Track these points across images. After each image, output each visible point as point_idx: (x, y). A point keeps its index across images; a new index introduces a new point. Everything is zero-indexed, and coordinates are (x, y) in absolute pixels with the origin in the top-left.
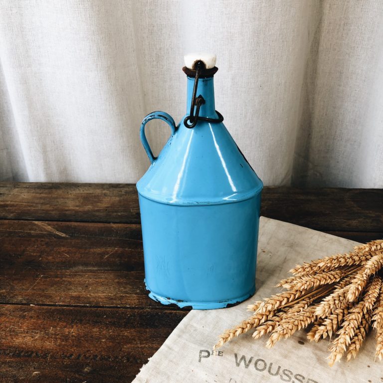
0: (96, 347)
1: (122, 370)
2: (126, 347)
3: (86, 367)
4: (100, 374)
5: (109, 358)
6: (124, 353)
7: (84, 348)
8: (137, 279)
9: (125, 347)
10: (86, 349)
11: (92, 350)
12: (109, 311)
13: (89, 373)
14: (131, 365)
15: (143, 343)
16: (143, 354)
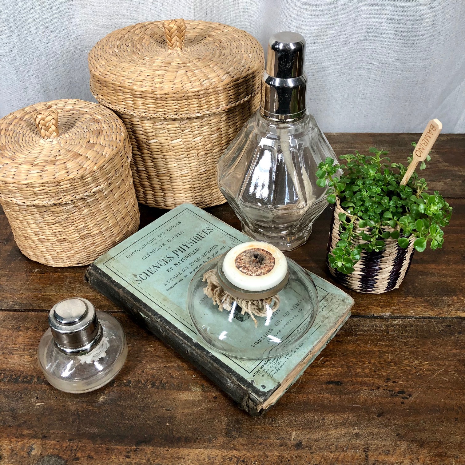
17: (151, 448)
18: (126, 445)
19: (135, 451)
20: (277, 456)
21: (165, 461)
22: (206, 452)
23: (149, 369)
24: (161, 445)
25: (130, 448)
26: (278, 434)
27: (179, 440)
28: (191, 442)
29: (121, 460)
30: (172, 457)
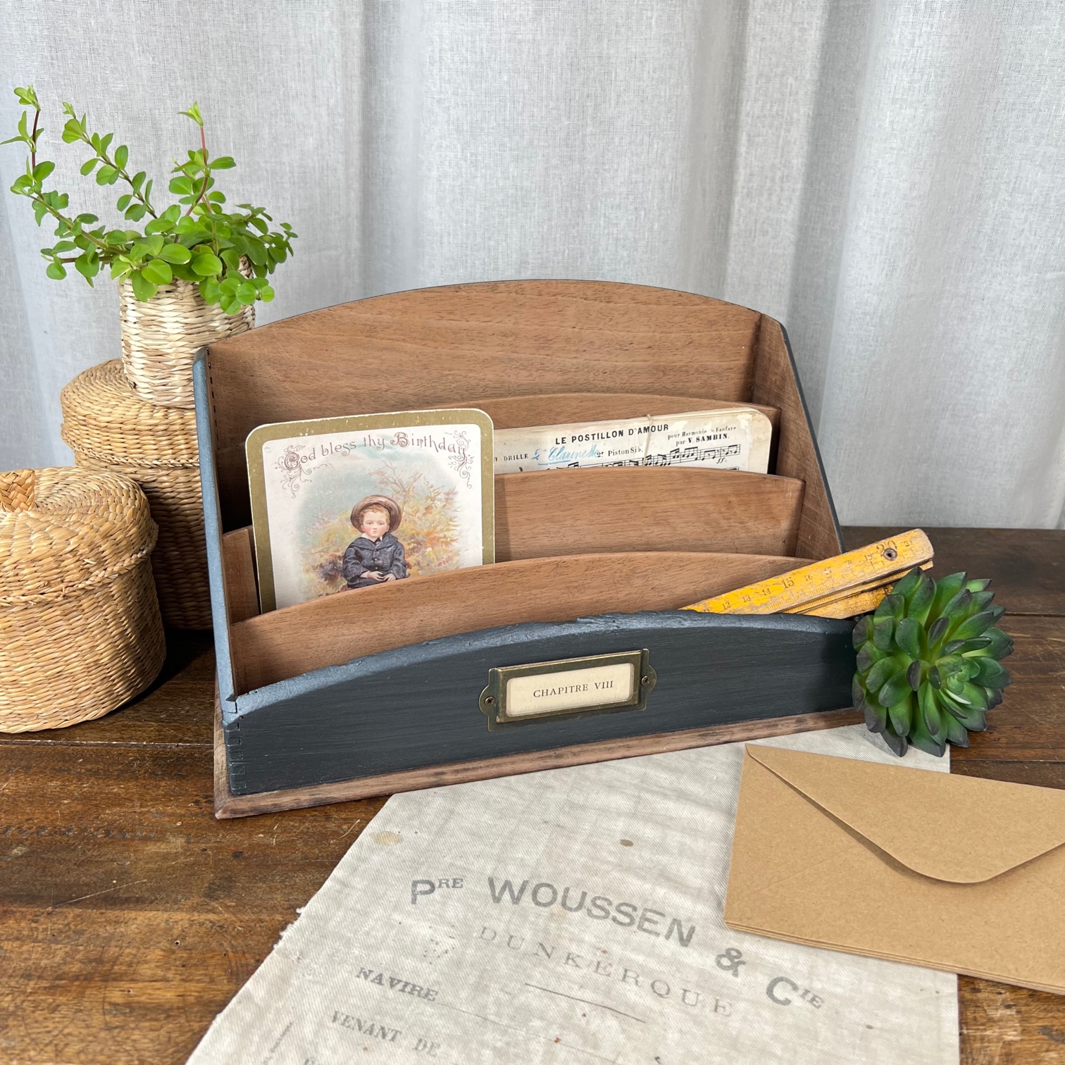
0: (48, 813)
1: (89, 851)
2: (109, 814)
3: (18, 845)
4: (43, 859)
5: (69, 830)
6: (104, 822)
7: (22, 815)
8: (166, 695)
9: (107, 811)
10: (26, 817)
11: (37, 819)
12: (92, 750)
13: (21, 856)
14: (111, 842)
15: (147, 806)
16: (141, 824)
17: (78, 911)
18: (38, 906)
19: (49, 914)
20: (279, 920)
21: (94, 926)
22: (166, 915)
23: (108, 814)
24: (95, 906)
25: (42, 910)
26: (290, 894)
27: (127, 900)
28: (144, 903)
29: (23, 924)
30: (106, 921)
